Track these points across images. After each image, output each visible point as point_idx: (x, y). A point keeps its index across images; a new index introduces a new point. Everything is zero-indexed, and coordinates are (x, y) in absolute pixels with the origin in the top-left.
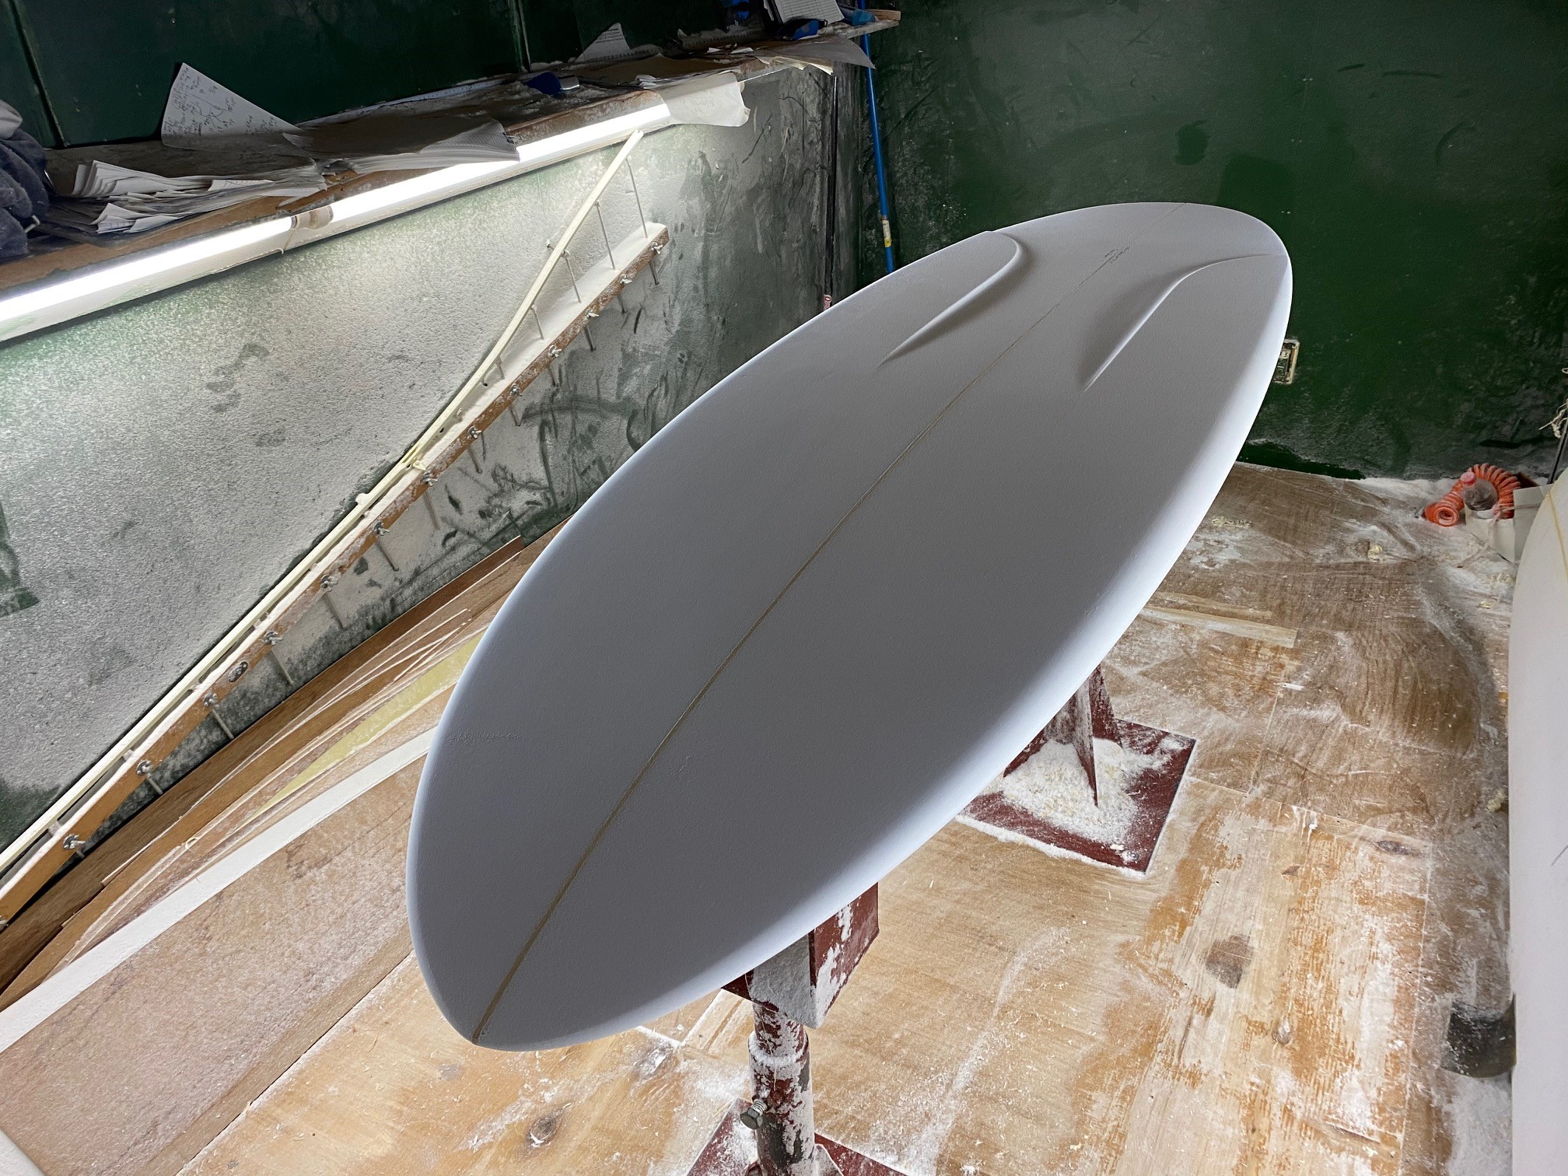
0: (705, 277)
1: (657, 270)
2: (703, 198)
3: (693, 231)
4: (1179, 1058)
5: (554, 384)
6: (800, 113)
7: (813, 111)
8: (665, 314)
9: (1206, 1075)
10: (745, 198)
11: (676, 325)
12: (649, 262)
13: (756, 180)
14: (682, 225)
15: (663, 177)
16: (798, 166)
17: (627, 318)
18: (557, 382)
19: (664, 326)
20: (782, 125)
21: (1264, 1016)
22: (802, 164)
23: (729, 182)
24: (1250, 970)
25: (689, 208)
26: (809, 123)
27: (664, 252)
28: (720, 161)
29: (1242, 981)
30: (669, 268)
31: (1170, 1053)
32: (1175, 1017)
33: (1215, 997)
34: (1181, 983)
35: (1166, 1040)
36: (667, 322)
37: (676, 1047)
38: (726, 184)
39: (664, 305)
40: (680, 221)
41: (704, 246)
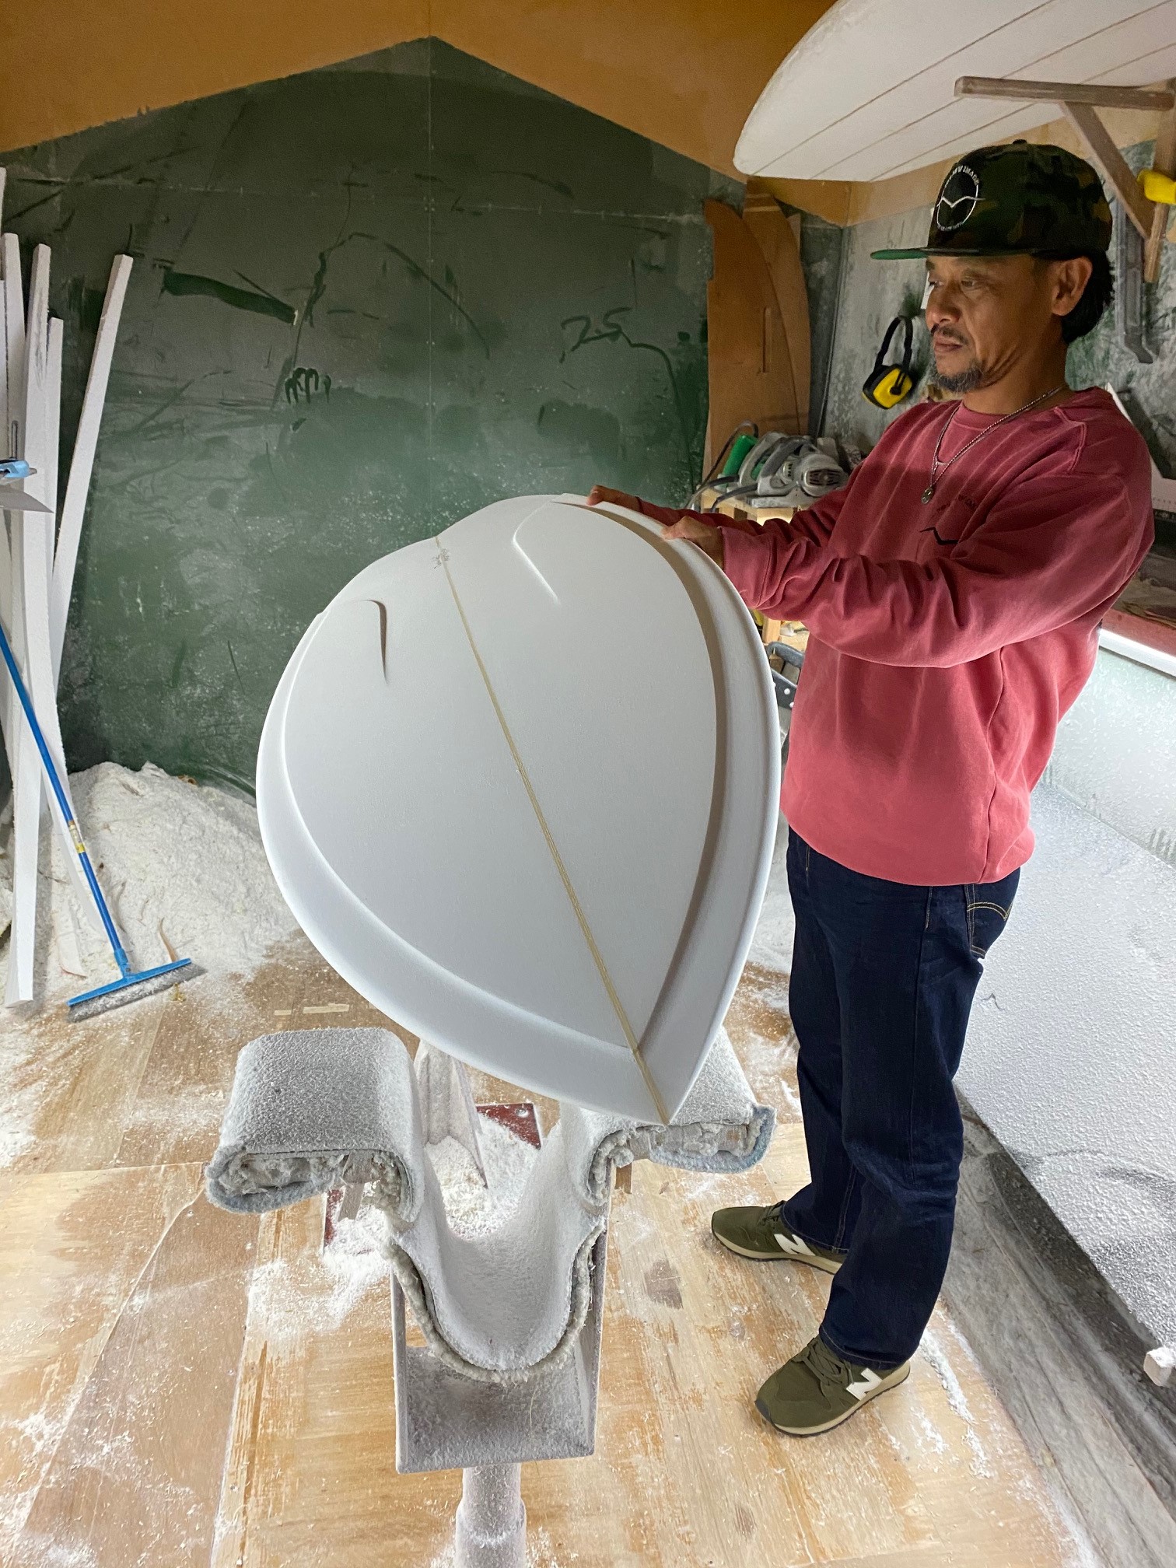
4: (677, 1389)
9: (705, 1393)
21: (717, 1320)
24: (683, 1286)
29: (683, 1298)
31: (668, 1388)
32: (653, 1354)
33: (672, 1322)
34: (641, 1323)
35: (659, 1380)
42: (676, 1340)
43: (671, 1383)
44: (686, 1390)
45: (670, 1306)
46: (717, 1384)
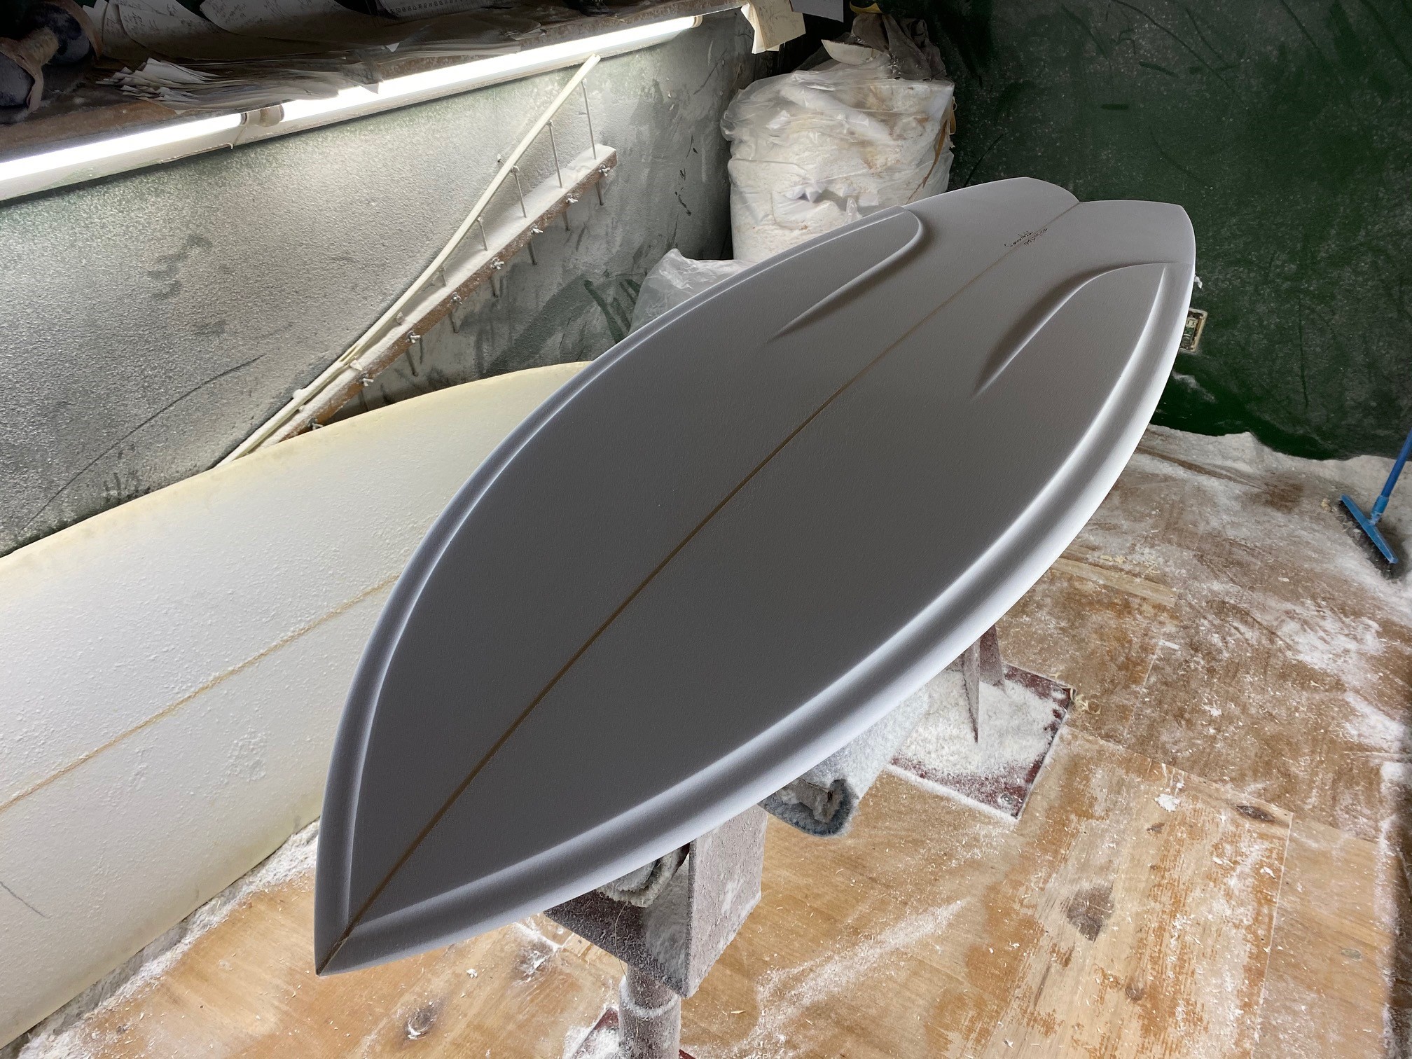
0: (649, 202)
1: (603, 192)
2: (653, 125)
3: (641, 156)
5: (494, 295)
9: (1059, 1025)
10: (693, 129)
11: (617, 245)
12: (595, 184)
13: (705, 113)
14: (631, 150)
15: (616, 102)
17: (571, 235)
18: (498, 292)
19: (604, 246)
20: (735, 60)
21: (1118, 970)
23: (680, 111)
24: (1109, 924)
25: (639, 134)
27: (610, 174)
28: (672, 92)
29: (1101, 933)
30: (615, 190)
31: (1027, 999)
32: (1034, 964)
33: (1074, 947)
34: (1042, 930)
35: (1024, 987)
36: (608, 243)
37: (555, 950)
38: (676, 114)
39: (607, 226)
40: (629, 146)
41: (651, 172)
42: (1066, 963)
43: (1034, 996)
44: (1043, 1010)
45: (1083, 931)
46: (1078, 1025)
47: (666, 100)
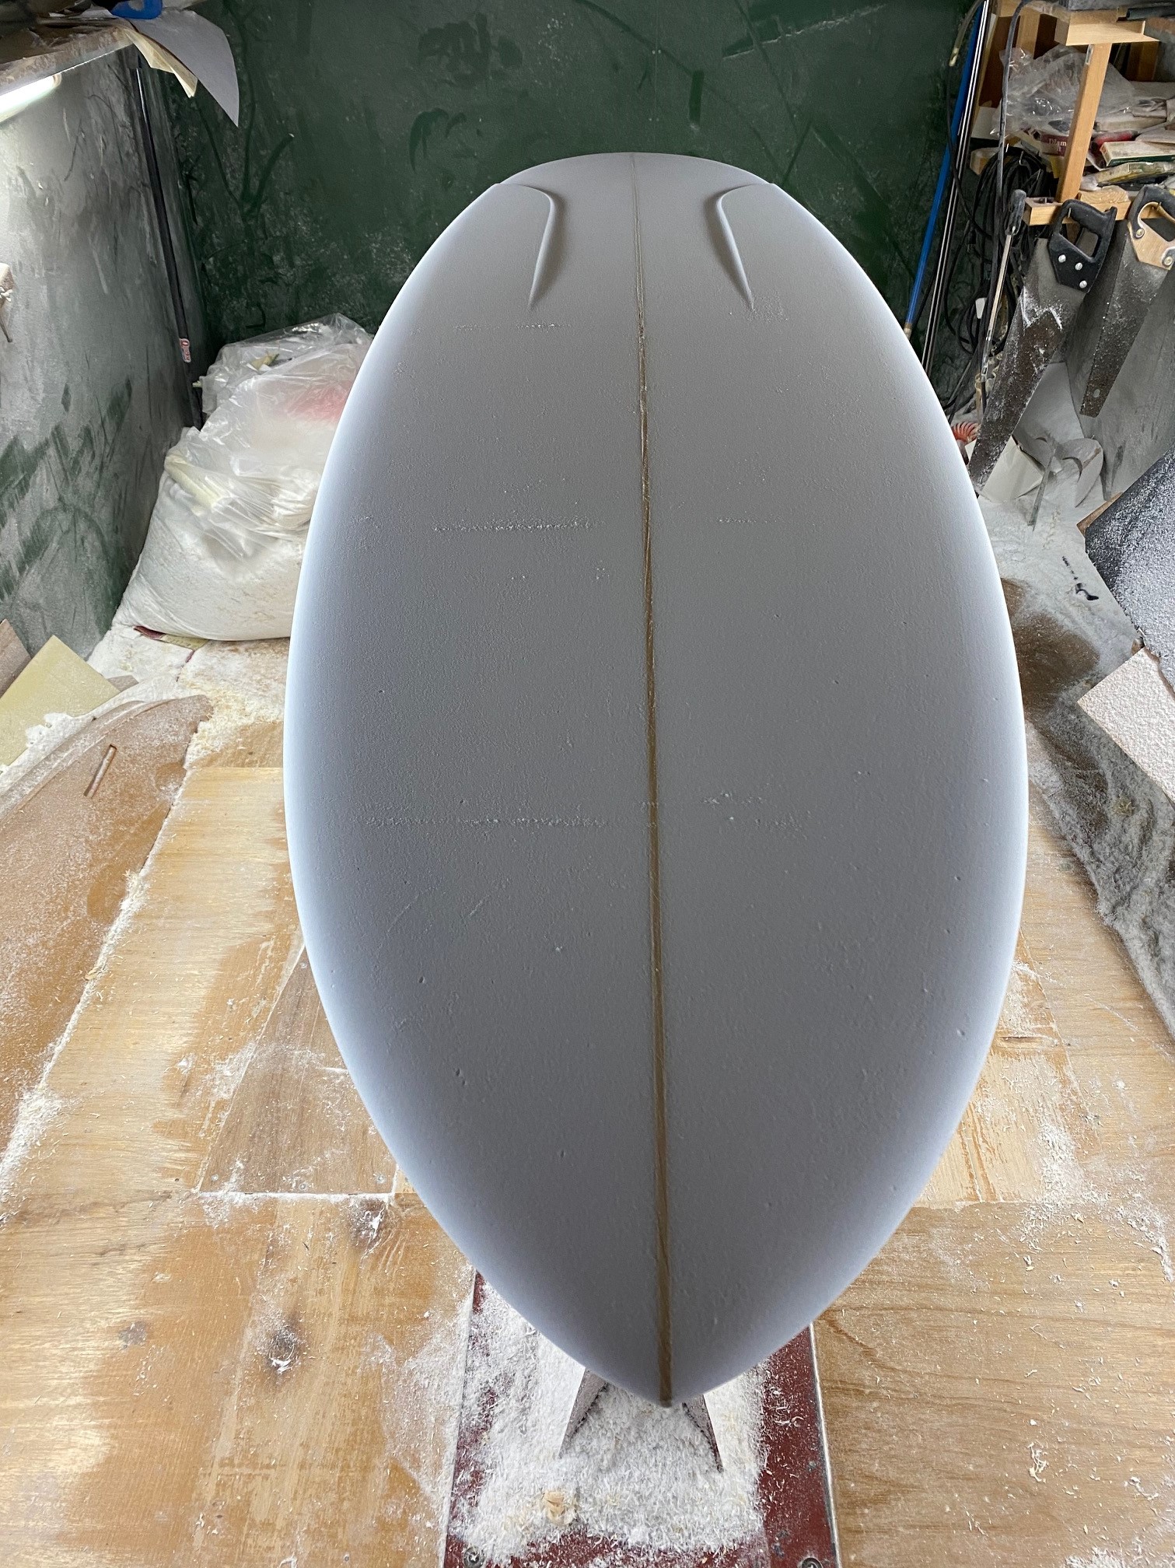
0: (58, 328)
1: (7, 324)
2: (34, 227)
3: (33, 270)
6: (109, 115)
7: (122, 115)
8: (26, 379)
10: (76, 225)
11: (41, 391)
13: (83, 205)
14: (20, 263)
16: (121, 184)
19: (27, 394)
20: (95, 133)
22: (125, 181)
23: (57, 205)
25: (23, 240)
26: (120, 129)
28: (42, 180)
36: (30, 390)
37: (386, 1201)
38: (53, 210)
39: (23, 367)
40: (17, 259)
41: (50, 289)
47: (38, 193)
